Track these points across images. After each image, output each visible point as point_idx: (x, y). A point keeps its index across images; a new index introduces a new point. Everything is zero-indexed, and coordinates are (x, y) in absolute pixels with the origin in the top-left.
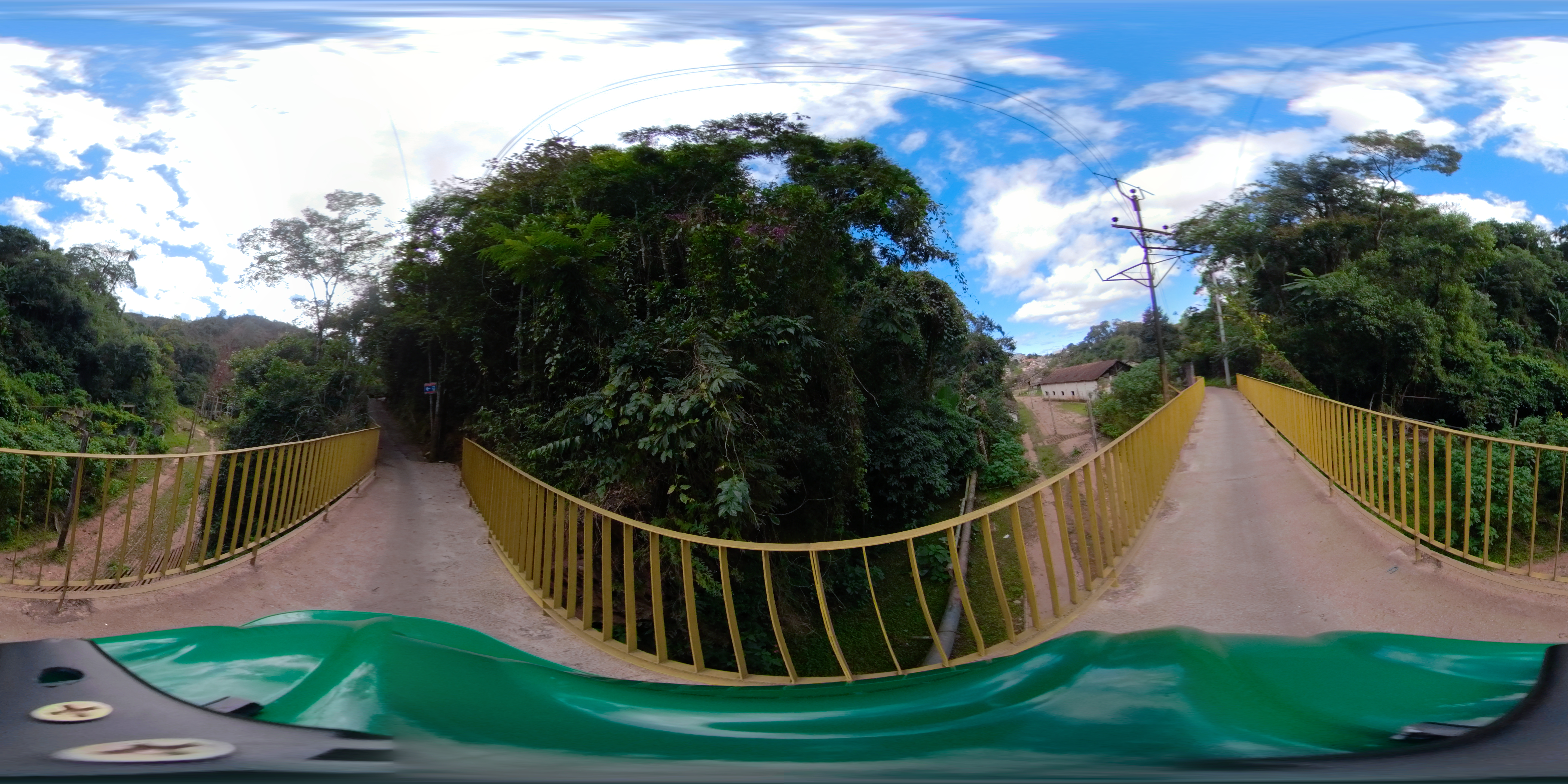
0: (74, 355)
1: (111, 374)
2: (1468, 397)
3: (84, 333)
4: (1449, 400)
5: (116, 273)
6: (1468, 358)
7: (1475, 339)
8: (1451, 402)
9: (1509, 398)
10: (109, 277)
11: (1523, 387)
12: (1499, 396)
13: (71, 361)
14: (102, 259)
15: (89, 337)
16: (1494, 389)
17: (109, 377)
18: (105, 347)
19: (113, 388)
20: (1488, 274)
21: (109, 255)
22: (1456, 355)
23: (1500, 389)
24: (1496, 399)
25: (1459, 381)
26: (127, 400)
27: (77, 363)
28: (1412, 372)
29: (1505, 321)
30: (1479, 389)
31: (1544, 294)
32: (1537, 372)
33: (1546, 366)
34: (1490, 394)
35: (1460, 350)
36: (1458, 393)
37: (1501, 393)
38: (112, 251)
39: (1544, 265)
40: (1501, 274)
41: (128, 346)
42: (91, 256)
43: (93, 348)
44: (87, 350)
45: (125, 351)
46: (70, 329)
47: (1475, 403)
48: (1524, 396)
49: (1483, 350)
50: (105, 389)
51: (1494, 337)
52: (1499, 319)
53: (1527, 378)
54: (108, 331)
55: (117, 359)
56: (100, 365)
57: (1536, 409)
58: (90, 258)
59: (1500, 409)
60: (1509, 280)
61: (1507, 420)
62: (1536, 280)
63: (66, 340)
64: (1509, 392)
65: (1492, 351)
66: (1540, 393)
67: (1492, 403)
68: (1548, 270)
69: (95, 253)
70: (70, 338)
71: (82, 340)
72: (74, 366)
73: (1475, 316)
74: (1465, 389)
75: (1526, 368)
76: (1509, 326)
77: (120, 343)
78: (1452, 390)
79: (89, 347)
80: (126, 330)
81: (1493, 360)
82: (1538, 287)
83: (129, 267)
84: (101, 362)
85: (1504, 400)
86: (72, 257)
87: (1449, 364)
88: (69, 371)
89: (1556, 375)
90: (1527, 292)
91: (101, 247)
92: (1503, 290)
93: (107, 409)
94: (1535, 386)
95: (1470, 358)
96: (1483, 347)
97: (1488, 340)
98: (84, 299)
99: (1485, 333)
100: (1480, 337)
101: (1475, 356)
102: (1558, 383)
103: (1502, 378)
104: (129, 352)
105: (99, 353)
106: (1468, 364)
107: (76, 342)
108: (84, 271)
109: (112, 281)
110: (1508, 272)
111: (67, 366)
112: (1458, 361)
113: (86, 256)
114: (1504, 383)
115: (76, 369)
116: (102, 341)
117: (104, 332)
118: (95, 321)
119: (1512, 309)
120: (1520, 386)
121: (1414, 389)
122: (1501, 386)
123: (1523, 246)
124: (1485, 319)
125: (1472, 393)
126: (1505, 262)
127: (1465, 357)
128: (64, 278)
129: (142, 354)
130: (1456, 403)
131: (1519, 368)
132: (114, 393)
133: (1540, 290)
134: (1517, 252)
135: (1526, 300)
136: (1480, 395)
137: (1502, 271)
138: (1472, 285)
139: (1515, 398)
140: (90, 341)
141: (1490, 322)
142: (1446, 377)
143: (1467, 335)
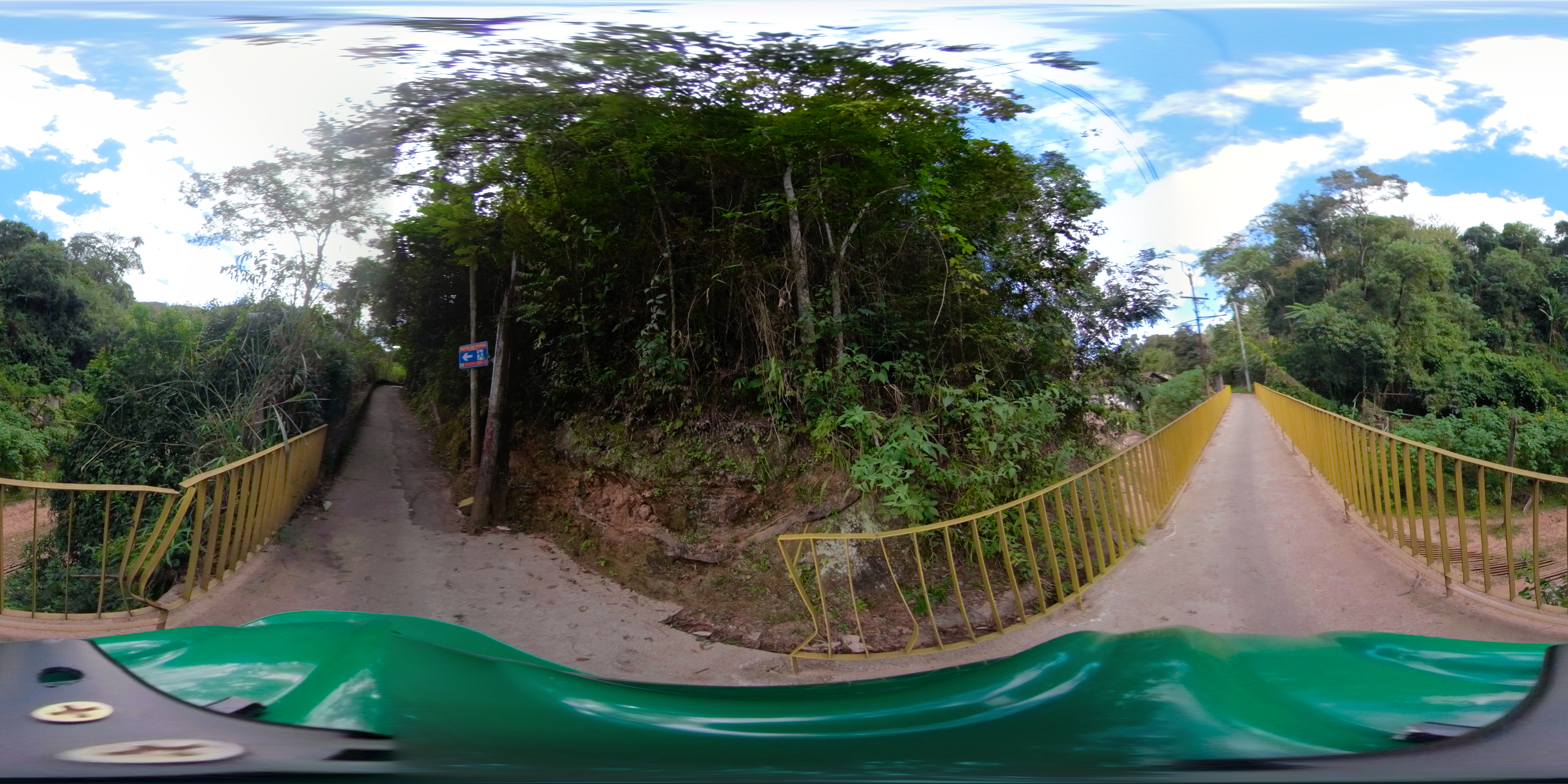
0: (69, 344)
2: (1432, 392)
3: (80, 322)
4: (1417, 395)
5: (123, 262)
6: (1446, 358)
7: (1457, 341)
9: (1468, 391)
10: (118, 265)
11: (1483, 381)
14: (106, 246)
18: (101, 334)
20: (1480, 277)
21: (111, 242)
22: (1436, 356)
25: (1428, 379)
28: (1386, 374)
29: (1492, 321)
31: (1534, 291)
33: (1510, 361)
34: (1451, 388)
35: (1438, 351)
36: (1424, 389)
37: (1462, 387)
40: (1488, 277)
42: (94, 244)
43: (88, 337)
44: (82, 338)
46: (66, 318)
47: (1434, 397)
48: (1483, 389)
51: (1476, 337)
52: (1484, 319)
54: (109, 319)
56: (92, 351)
58: (93, 247)
60: (1496, 281)
62: (1522, 278)
63: (62, 329)
64: (1469, 386)
65: (1470, 351)
66: (1499, 385)
69: (98, 241)
70: (66, 328)
71: (78, 329)
72: (68, 355)
73: (1460, 320)
76: (1495, 325)
79: (86, 335)
80: (129, 317)
82: (1526, 284)
83: (135, 253)
84: (94, 349)
86: (77, 247)
87: (1427, 365)
88: (62, 361)
90: (1517, 291)
91: (102, 235)
92: (1489, 292)
96: (1463, 347)
97: (1469, 340)
98: (81, 288)
100: (1463, 339)
101: (1452, 356)
105: (94, 341)
106: (1441, 363)
107: (72, 330)
108: (90, 259)
109: (121, 269)
110: (1495, 274)
112: (1435, 362)
113: (89, 244)
115: (71, 358)
116: (100, 328)
117: (104, 320)
118: (93, 309)
123: (1514, 247)
124: (1470, 322)
126: (1490, 265)
127: (1443, 358)
128: (58, 267)
130: (1422, 397)
133: (1528, 289)
134: (1504, 253)
135: (1519, 298)
136: (1441, 390)
137: (1488, 273)
138: (1465, 289)
139: (1474, 391)
140: (88, 329)
141: (1476, 323)
142: (1418, 376)
143: (1446, 338)
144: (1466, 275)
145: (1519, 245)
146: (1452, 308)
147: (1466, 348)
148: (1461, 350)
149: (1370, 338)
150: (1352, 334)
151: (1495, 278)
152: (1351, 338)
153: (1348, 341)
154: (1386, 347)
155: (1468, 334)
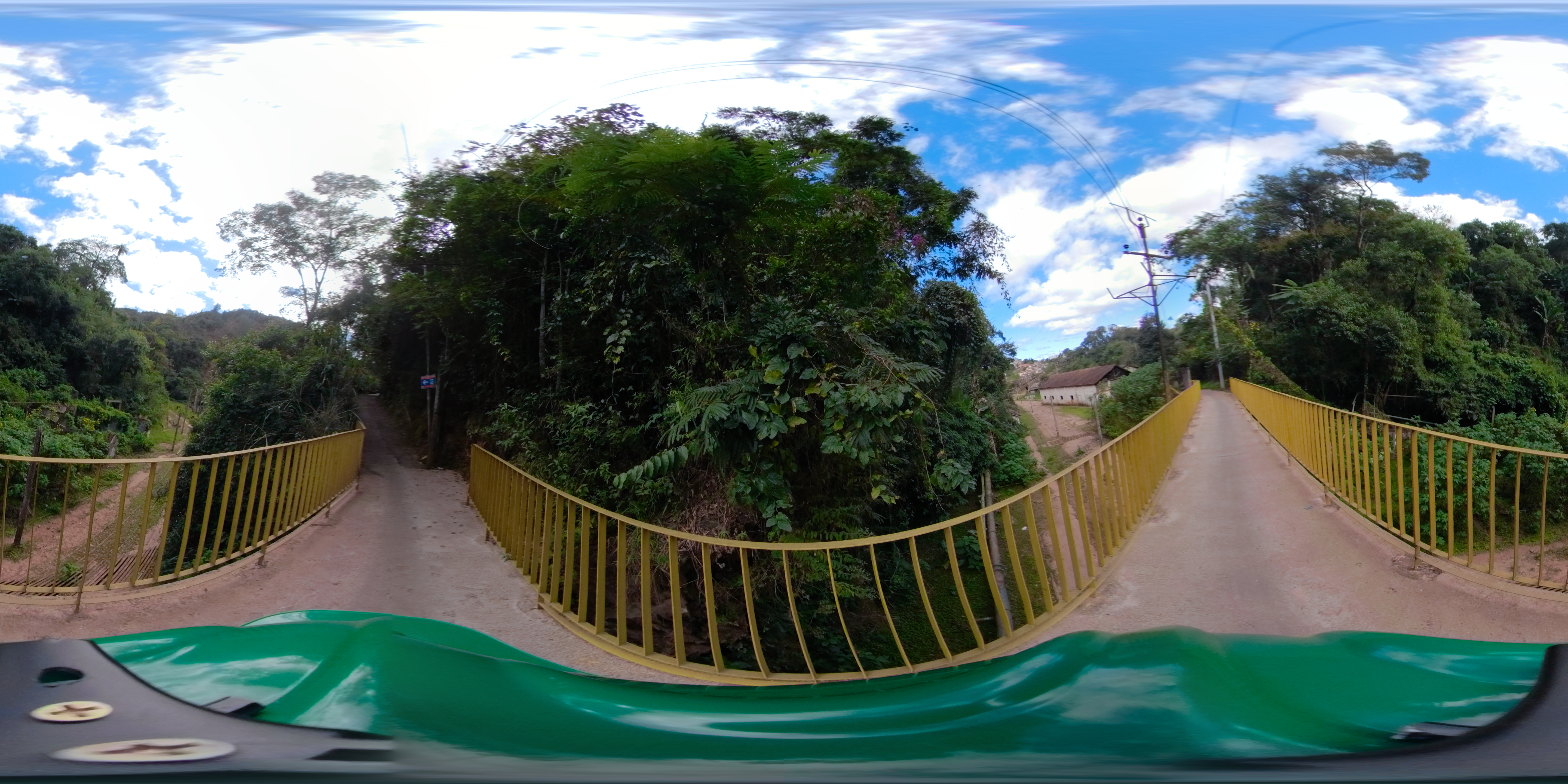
0: (62, 350)
1: (99, 369)
2: (1447, 394)
3: (72, 328)
4: (1428, 398)
5: (106, 269)
6: (1450, 357)
7: (1458, 339)
8: (1430, 400)
9: (1487, 395)
10: (99, 272)
11: (1500, 384)
12: (1476, 393)
13: (59, 357)
14: (92, 254)
15: (77, 333)
16: (1472, 387)
17: (98, 372)
18: (93, 342)
19: (101, 383)
20: (1473, 274)
21: (98, 250)
22: (1439, 355)
23: (1477, 387)
24: (1474, 396)
25: (1438, 380)
26: (115, 396)
27: (64, 359)
28: (1393, 372)
29: (1490, 320)
30: (1457, 387)
31: (1530, 292)
32: (1516, 369)
33: (1526, 363)
34: (1467, 391)
35: (1442, 349)
36: (1436, 391)
37: (1479, 390)
38: (103, 246)
39: (1528, 263)
40: (1485, 275)
41: (117, 341)
42: (80, 251)
43: (81, 344)
44: (75, 345)
45: (113, 345)
46: (58, 324)
47: (1452, 401)
48: (1501, 393)
49: (1465, 349)
50: (92, 385)
51: (1477, 336)
52: (1484, 318)
53: (1505, 376)
54: (97, 326)
55: (104, 354)
56: (88, 361)
57: (1514, 405)
58: (79, 254)
59: (1478, 406)
60: (1494, 279)
61: (1484, 416)
62: (1520, 278)
63: (54, 336)
64: (1486, 389)
65: (1475, 350)
66: (1518, 391)
67: (1470, 400)
68: (1531, 268)
69: (84, 248)
70: (58, 334)
71: (70, 336)
72: (62, 362)
73: (1459, 317)
74: (1443, 387)
75: (1505, 366)
76: (1493, 325)
77: (108, 337)
78: (1431, 389)
79: (77, 342)
80: (115, 325)
81: (1476, 358)
82: (1523, 285)
83: (118, 261)
84: (88, 357)
85: (1481, 397)
86: (61, 252)
87: (1431, 364)
88: (56, 367)
89: (1534, 372)
90: (1512, 290)
91: (89, 242)
92: (1488, 290)
93: (93, 405)
94: (1513, 383)
95: (1452, 357)
96: (1465, 346)
97: (1471, 339)
98: (72, 295)
99: (1469, 333)
100: (1464, 337)
101: (1457, 355)
102: (1536, 381)
103: (1479, 376)
104: (117, 346)
105: (87, 348)
106: (1449, 362)
107: (64, 337)
108: (74, 266)
109: (102, 277)
110: (1492, 272)
111: (54, 361)
112: (1440, 361)
113: (74, 251)
114: (1482, 381)
115: (64, 364)
116: (91, 336)
117: (93, 328)
118: (83, 316)
119: (1498, 308)
120: (1498, 384)
121: (1399, 388)
122: (1479, 384)
123: (1508, 245)
124: (1470, 319)
125: (1450, 391)
126: (1488, 262)
127: (1447, 356)
128: (51, 273)
129: (130, 349)
130: (1435, 401)
131: (1498, 365)
132: (102, 389)
133: (1524, 290)
134: (1500, 251)
135: (1512, 299)
136: (1456, 392)
137: (1486, 271)
138: (1458, 286)
139: (1493, 395)
140: (79, 336)
141: (1476, 321)
142: (1425, 376)
143: (1450, 335)
144: (1459, 272)
145: (1510, 242)
147: (1470, 347)
149: (1385, 326)
151: (1492, 276)
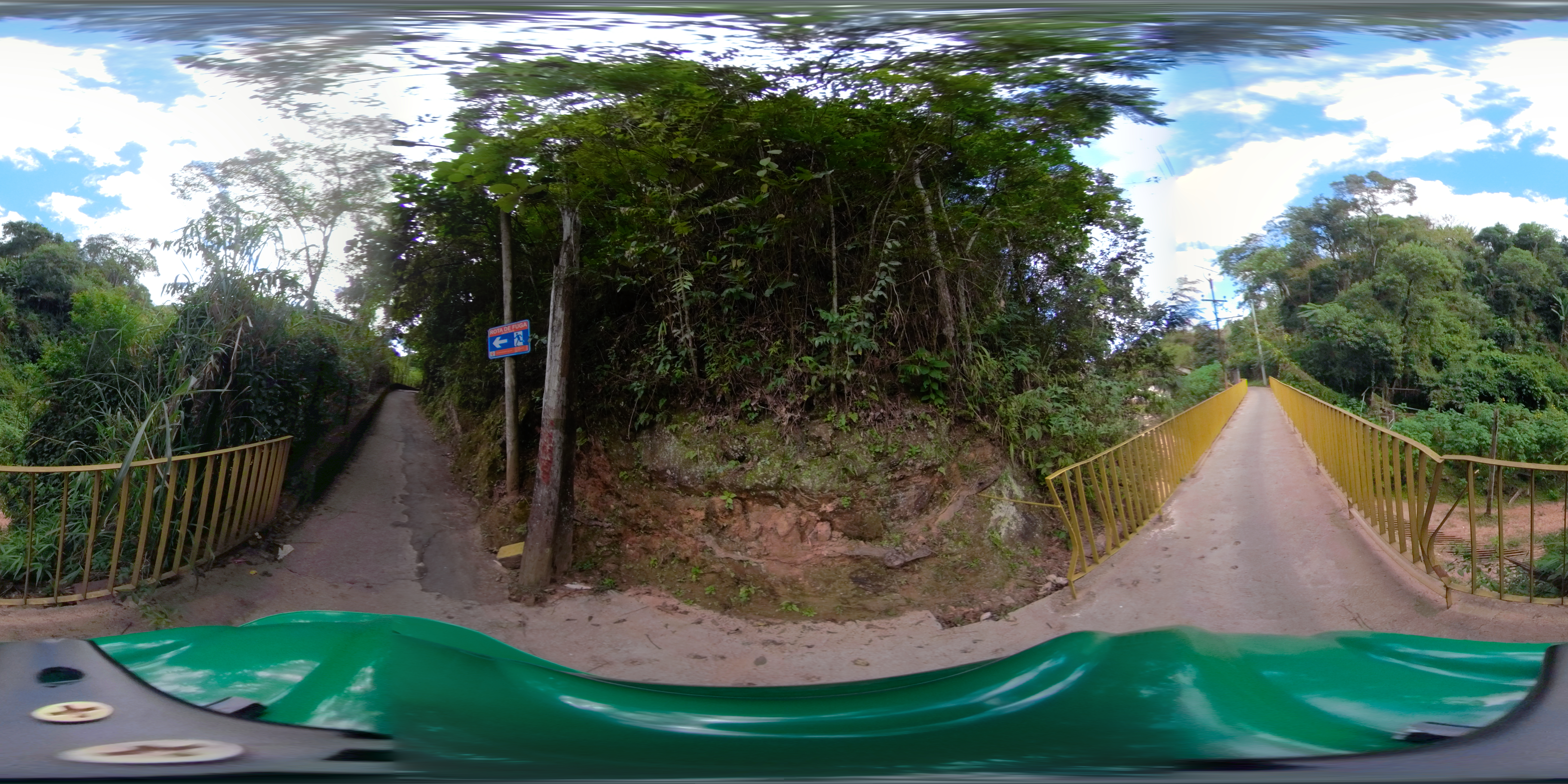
2: (1436, 387)
4: (1422, 390)
6: (1455, 356)
7: (1466, 339)
9: (1472, 387)
11: (1486, 378)
16: (1459, 381)
20: (1493, 277)
22: (1443, 354)
23: (1465, 381)
24: (1462, 389)
25: (1435, 375)
28: (1395, 370)
29: (1501, 320)
30: (1447, 382)
31: (1546, 291)
32: (1503, 365)
33: (1513, 359)
34: (1455, 384)
35: (1446, 349)
36: (1429, 385)
37: (1466, 384)
38: (134, 240)
47: (1439, 392)
51: (1486, 336)
52: (1495, 319)
59: (1463, 397)
60: (1509, 281)
62: (1532, 278)
64: (1473, 383)
65: (1480, 349)
66: (1502, 383)
67: (1457, 392)
73: (1470, 319)
74: (1437, 381)
76: (1503, 324)
78: (1425, 383)
82: (1537, 284)
87: (1437, 362)
89: (1518, 367)
90: (1526, 290)
92: (1500, 292)
96: (1471, 345)
97: (1479, 338)
100: (1472, 337)
101: (1461, 354)
102: (1519, 375)
110: (1507, 274)
112: (1444, 359)
123: (1528, 247)
124: (1480, 321)
125: (1440, 384)
127: (1452, 355)
128: (73, 268)
130: (1426, 392)
133: (1539, 289)
134: (1517, 253)
135: (1532, 298)
136: (1446, 386)
137: (1501, 273)
138: (1477, 289)
139: (1477, 387)
141: (1487, 322)
142: (1425, 373)
143: (1455, 337)
144: (1479, 275)
145: (1534, 245)
146: (1463, 308)
147: (1476, 346)
148: (1469, 349)
149: (1377, 336)
150: (1360, 332)
151: (1507, 278)
152: (1359, 336)
153: (1356, 339)
154: (1391, 345)
155: (1478, 333)
